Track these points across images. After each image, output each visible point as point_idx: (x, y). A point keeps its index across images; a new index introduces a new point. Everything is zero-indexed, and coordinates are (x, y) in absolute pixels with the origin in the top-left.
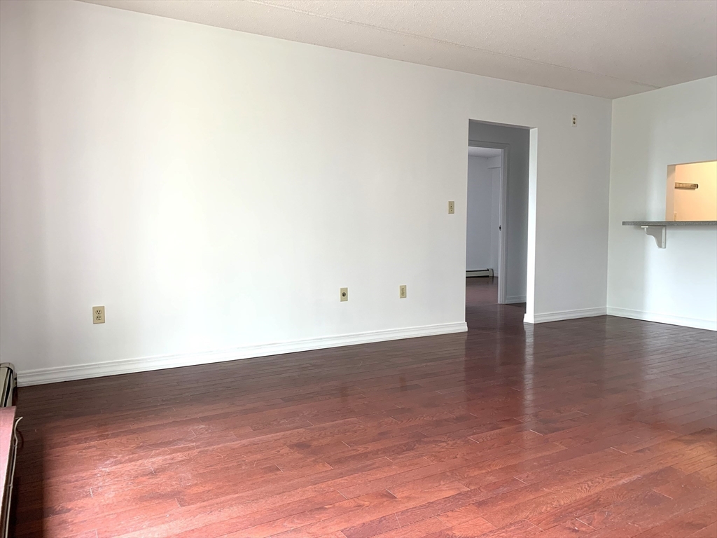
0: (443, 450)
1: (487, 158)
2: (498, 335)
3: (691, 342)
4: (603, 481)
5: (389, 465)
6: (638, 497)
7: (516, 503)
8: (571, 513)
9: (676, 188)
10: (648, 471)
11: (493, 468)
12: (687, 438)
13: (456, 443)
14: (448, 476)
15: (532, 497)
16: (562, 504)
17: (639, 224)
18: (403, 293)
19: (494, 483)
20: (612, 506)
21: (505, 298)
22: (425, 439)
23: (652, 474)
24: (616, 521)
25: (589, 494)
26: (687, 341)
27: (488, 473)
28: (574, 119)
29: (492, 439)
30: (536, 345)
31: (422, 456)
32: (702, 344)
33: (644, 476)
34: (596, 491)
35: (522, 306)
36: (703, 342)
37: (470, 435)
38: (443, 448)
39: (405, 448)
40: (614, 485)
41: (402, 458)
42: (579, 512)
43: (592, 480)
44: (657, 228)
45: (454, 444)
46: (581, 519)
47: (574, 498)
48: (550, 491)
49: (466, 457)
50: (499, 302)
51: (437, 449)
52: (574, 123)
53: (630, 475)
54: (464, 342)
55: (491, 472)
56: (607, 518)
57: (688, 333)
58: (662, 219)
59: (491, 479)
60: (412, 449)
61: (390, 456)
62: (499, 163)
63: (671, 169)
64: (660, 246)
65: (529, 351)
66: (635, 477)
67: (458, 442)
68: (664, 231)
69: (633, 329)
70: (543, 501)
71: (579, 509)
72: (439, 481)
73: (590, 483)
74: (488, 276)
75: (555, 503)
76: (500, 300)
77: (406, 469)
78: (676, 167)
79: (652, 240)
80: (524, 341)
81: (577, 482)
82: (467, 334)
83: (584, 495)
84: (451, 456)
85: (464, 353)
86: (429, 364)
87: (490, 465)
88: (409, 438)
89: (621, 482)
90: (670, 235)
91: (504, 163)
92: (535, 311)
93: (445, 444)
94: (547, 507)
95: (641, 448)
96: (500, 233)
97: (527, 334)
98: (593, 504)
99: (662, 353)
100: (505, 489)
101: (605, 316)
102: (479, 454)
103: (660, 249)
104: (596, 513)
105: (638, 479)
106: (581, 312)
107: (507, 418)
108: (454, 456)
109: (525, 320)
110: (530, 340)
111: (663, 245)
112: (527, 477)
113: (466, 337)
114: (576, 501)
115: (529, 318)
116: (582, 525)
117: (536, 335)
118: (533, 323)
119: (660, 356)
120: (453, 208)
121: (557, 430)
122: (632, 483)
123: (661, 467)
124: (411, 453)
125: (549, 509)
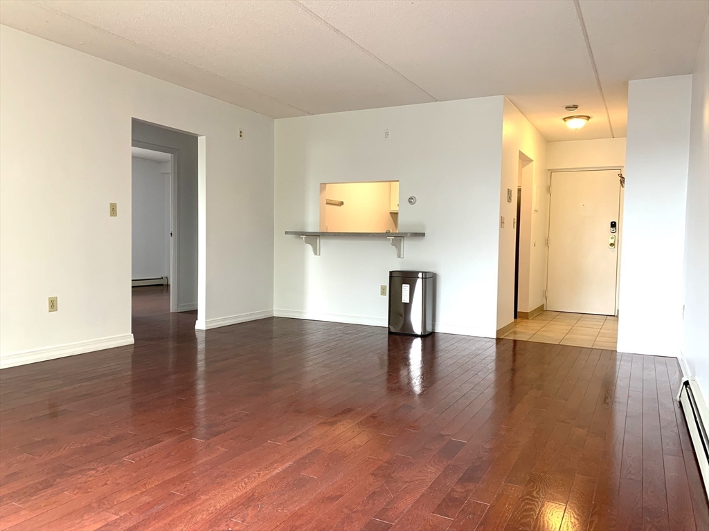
0: (90, 479)
1: (159, 162)
2: (171, 344)
3: (339, 335)
4: (259, 475)
5: (17, 511)
6: (288, 483)
7: (170, 519)
8: (226, 514)
9: (327, 203)
10: (298, 457)
11: (148, 487)
12: (331, 420)
13: (108, 468)
14: (94, 508)
15: (188, 508)
16: (219, 507)
17: (299, 234)
18: (53, 305)
19: (148, 503)
20: (265, 498)
21: (178, 305)
22: (70, 471)
23: (301, 459)
24: (268, 511)
25: (245, 491)
26: (337, 334)
27: (142, 493)
28: (241, 132)
29: (150, 455)
30: (207, 350)
31: (63, 492)
32: (348, 336)
33: (295, 462)
34: (252, 486)
35: (194, 313)
36: (348, 334)
37: (124, 457)
38: (91, 476)
39: (40, 487)
40: (269, 477)
41: (36, 499)
42: (234, 512)
43: (248, 477)
44: (313, 237)
45: (105, 469)
46: (236, 519)
47: (230, 499)
48: (208, 497)
49: (118, 481)
50: (171, 311)
51: (84, 479)
52: (241, 136)
53: (283, 464)
54: (130, 355)
55: (145, 492)
56: (260, 511)
57: (337, 328)
58: (317, 230)
59: (145, 499)
60: (52, 486)
61: (19, 500)
62: (169, 168)
63: (323, 186)
64: (316, 254)
65: (201, 357)
66: (287, 465)
67: (110, 466)
68: (318, 240)
69: (296, 327)
70: (199, 509)
71: (235, 508)
72: (82, 516)
73: (246, 480)
74: (162, 285)
75: (212, 509)
76: (173, 308)
77: (39, 512)
78: (327, 185)
79: (309, 248)
80: (196, 348)
81: (235, 482)
82: (133, 346)
83: (240, 494)
84: (100, 484)
85: (130, 366)
86: (83, 384)
87: (145, 484)
88: (48, 473)
89: (274, 473)
90: (323, 243)
91: (174, 167)
92: (206, 318)
93: (93, 472)
94: (203, 515)
95: (294, 437)
96: (172, 239)
97: (198, 341)
98: (249, 500)
99: (316, 347)
100: (160, 507)
101: (272, 318)
102: (134, 475)
103: (316, 256)
104: (250, 508)
105: (289, 467)
106: (251, 315)
107: (168, 430)
108: (104, 483)
109: (197, 327)
110: (201, 346)
111: (318, 252)
112: (185, 488)
113: (132, 350)
114: (233, 501)
115: (201, 325)
116: (236, 524)
117: (207, 341)
118: (205, 329)
119: (315, 350)
120: (116, 211)
121: (219, 433)
122: (284, 471)
123: (309, 451)
124: (50, 491)
125: (204, 516)
